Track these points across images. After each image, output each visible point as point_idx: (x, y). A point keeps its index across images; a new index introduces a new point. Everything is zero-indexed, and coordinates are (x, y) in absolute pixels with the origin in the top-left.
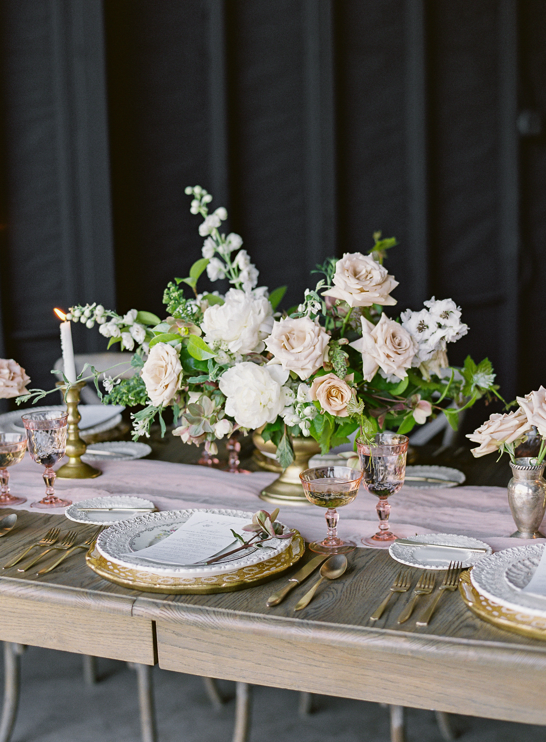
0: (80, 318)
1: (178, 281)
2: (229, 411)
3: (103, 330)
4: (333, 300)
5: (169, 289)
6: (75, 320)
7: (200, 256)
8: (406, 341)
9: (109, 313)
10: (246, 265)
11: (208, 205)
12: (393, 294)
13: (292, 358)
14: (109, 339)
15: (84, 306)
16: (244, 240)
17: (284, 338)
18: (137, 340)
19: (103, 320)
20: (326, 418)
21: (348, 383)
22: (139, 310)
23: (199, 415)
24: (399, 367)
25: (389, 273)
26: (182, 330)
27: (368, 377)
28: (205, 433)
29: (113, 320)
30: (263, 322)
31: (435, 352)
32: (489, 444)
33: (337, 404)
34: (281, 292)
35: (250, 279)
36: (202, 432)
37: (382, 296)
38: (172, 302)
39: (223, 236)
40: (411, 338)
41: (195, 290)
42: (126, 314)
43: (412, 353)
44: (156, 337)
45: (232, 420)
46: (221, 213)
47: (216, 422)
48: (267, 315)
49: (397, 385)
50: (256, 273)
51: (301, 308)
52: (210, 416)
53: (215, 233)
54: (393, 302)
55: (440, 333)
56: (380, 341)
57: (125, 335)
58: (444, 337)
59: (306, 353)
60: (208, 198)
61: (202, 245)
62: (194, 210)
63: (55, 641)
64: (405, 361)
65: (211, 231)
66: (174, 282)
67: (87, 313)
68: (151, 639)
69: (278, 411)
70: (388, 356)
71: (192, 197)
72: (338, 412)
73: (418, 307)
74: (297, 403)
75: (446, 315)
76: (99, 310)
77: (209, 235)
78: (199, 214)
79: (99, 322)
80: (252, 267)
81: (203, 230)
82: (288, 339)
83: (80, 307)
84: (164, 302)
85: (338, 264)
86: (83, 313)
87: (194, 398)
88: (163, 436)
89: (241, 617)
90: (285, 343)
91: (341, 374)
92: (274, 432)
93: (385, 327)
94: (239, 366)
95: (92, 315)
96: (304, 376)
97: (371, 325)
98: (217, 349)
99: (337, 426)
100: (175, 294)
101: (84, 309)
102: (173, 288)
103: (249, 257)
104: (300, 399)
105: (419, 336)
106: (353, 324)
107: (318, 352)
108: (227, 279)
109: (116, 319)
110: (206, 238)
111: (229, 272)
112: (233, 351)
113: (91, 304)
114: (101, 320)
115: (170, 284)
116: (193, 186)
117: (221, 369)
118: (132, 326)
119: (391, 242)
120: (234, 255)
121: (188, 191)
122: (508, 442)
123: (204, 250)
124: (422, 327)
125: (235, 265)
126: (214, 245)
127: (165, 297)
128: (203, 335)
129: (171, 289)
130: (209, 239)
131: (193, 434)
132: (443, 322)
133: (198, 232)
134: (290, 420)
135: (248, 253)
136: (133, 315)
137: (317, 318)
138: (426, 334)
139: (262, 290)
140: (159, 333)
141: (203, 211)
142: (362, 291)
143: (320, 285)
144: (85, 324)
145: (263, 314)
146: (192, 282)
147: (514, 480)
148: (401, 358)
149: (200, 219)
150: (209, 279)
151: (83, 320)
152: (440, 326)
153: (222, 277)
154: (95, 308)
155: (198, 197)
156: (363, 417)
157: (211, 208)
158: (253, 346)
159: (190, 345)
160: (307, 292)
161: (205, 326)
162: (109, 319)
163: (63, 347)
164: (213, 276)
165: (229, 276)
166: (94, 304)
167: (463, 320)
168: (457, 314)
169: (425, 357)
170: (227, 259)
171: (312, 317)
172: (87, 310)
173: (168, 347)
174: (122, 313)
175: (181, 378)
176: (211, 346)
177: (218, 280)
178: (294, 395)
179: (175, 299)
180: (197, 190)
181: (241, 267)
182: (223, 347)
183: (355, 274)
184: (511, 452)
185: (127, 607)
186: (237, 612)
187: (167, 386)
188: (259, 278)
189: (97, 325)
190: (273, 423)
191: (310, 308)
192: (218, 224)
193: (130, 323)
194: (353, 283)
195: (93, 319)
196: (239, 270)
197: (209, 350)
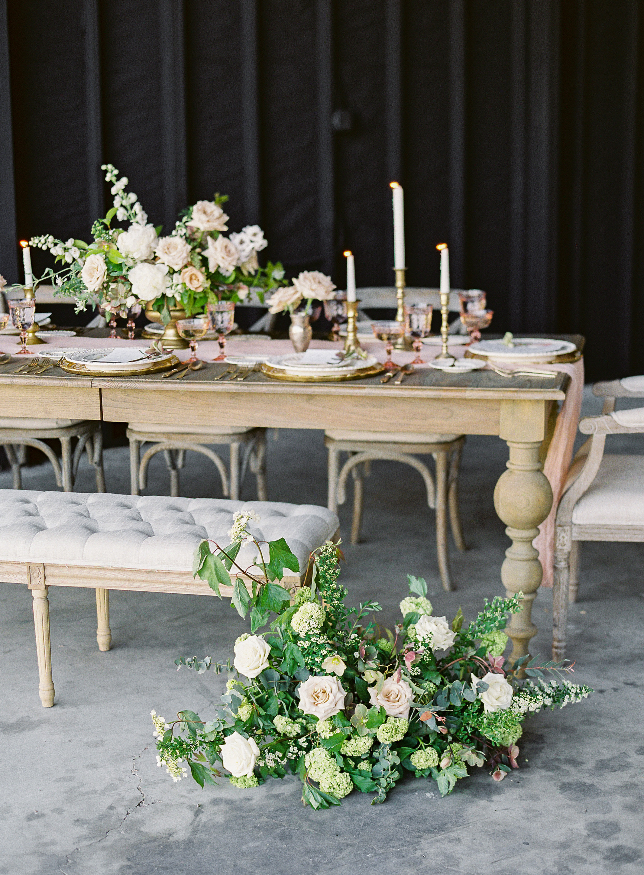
0: (37, 244)
1: (101, 221)
2: (134, 291)
3: (53, 251)
4: (191, 228)
5: (95, 225)
6: (35, 246)
7: (112, 206)
8: (233, 250)
9: (57, 241)
10: (140, 211)
11: (116, 176)
12: (226, 224)
13: (170, 258)
14: (56, 256)
15: (40, 236)
16: (138, 197)
17: (166, 248)
18: (75, 257)
19: (53, 245)
20: (189, 292)
21: (202, 273)
22: (75, 239)
23: (116, 295)
24: (230, 264)
25: (224, 212)
26: (105, 247)
27: (212, 270)
28: (121, 305)
29: (58, 245)
30: (153, 242)
31: (249, 256)
32: (278, 305)
33: (196, 284)
34: (160, 228)
35: (143, 220)
36: (119, 304)
37: (219, 224)
38: (98, 232)
39: (126, 194)
40: (236, 249)
41: (109, 227)
42: (67, 241)
43: (236, 256)
44: (90, 252)
45: (136, 297)
46: (124, 181)
47: (126, 298)
48: (155, 238)
49: (229, 277)
50: (146, 216)
51: (174, 233)
52: (123, 295)
53: (121, 193)
54: (225, 229)
55: (252, 245)
56: (219, 249)
57: (67, 254)
58: (253, 248)
59: (178, 255)
60: (116, 172)
61: (113, 199)
62: (108, 179)
63: (43, 413)
64: (233, 260)
65: (119, 191)
66: (98, 221)
67: (43, 241)
68: (99, 405)
69: (163, 290)
70: (223, 258)
71: (106, 171)
72: (196, 288)
73: (239, 231)
74: (173, 285)
75: (255, 235)
76: (51, 238)
77: (117, 194)
78: (111, 181)
79: (49, 247)
80: (143, 212)
81: (113, 191)
82: (168, 249)
83: (38, 237)
84: (92, 233)
85: (195, 208)
86: (40, 241)
87: (113, 286)
88: (93, 310)
89: (150, 382)
90: (167, 250)
91: (198, 267)
92: (159, 306)
93: (221, 242)
94: (140, 265)
95: (46, 242)
96: (177, 269)
97: (213, 241)
98: (127, 257)
99: (195, 299)
100: (100, 228)
101: (41, 238)
102: (97, 224)
103: (141, 207)
104: (175, 282)
105: (240, 247)
106: (203, 242)
107: (185, 255)
108: (128, 220)
109: (61, 245)
110: (116, 195)
111: (130, 215)
112: (135, 258)
113: (45, 236)
114: (51, 245)
115: (95, 222)
116: (107, 164)
117: (129, 268)
118: (71, 248)
119: (225, 198)
120: (132, 205)
121: (104, 167)
122: (289, 303)
123: (115, 202)
124: (242, 242)
125: (133, 212)
126: (121, 199)
127: (93, 230)
128: (118, 249)
129: (97, 225)
130: (118, 196)
131: (113, 306)
132: (253, 239)
133: (110, 192)
134: (169, 294)
135: (141, 204)
136: (72, 241)
137: (184, 237)
138: (244, 246)
139: (151, 225)
140: (91, 249)
141: (114, 179)
142: (208, 221)
143: (185, 219)
144: (41, 248)
145: (153, 237)
146: (108, 221)
147: (292, 325)
148: (230, 259)
149: (111, 184)
150: (118, 220)
151: (40, 246)
152: (252, 242)
153: (126, 219)
154: (48, 238)
155: (110, 171)
156: (209, 291)
157: (118, 178)
158: (147, 255)
159: (110, 256)
160: (178, 223)
161: (119, 244)
162: (56, 245)
163: (25, 264)
164: (120, 218)
165: (129, 218)
166: (48, 235)
167: (265, 237)
168: (261, 234)
169: (244, 260)
170: (129, 208)
171: (181, 236)
172: (43, 239)
173: (98, 256)
174: (64, 241)
175: (106, 274)
176: (124, 255)
177: (123, 221)
178: (171, 281)
179: (99, 231)
180: (110, 167)
181: (137, 213)
182: (130, 256)
183: (205, 213)
184: (291, 310)
185: (88, 383)
186: (147, 380)
187: (98, 278)
188: (148, 219)
189: (49, 249)
190: (159, 297)
191: (179, 232)
192: (123, 187)
193: (70, 247)
194: (204, 218)
195: (46, 244)
196: (136, 214)
197: (122, 257)
